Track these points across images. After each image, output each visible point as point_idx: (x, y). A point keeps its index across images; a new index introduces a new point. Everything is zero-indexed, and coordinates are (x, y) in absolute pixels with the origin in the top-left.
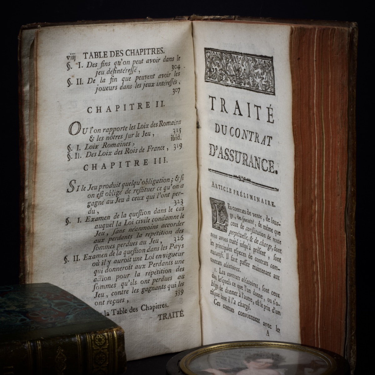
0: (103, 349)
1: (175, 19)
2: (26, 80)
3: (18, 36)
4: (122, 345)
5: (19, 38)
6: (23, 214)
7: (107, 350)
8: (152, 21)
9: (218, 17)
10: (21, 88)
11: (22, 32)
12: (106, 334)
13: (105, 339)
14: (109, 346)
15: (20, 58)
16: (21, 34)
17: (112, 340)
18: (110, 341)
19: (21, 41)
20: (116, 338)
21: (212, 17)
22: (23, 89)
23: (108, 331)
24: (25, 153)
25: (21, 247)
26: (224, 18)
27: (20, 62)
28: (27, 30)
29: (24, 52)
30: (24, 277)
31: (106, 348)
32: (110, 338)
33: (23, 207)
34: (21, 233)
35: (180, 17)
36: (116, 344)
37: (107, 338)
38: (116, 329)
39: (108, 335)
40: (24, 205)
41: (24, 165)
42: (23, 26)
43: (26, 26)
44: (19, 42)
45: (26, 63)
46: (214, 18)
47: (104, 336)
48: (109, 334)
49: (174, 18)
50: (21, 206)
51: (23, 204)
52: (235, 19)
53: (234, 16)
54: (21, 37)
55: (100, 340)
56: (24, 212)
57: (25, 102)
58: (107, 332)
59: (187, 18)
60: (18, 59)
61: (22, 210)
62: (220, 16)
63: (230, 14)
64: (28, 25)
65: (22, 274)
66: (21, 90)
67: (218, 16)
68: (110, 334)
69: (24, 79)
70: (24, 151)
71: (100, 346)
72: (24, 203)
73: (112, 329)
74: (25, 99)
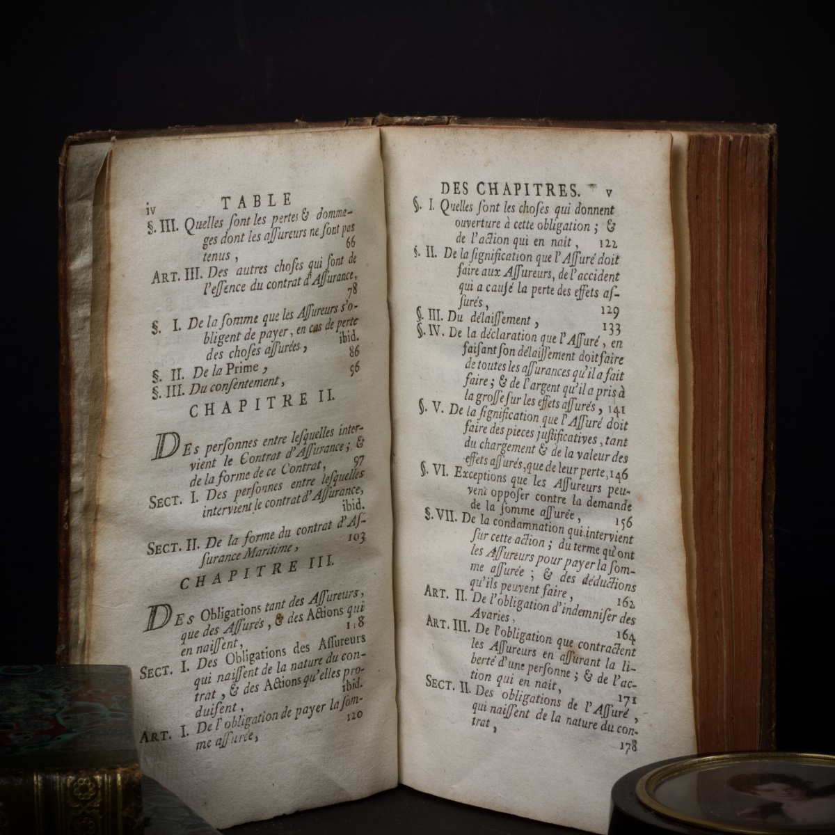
0: (90, 808)
1: (349, 123)
2: (75, 248)
3: (60, 158)
4: (133, 804)
5: (62, 161)
6: (66, 524)
7: (98, 811)
8: (306, 127)
9: (419, 118)
10: (65, 265)
11: (68, 149)
12: (98, 777)
13: (96, 789)
14: (102, 803)
15: (63, 203)
16: (67, 153)
17: (110, 791)
18: (106, 794)
19: (65, 168)
20: (120, 789)
21: (407, 119)
22: (69, 265)
23: (104, 772)
24: (72, 397)
25: (62, 591)
26: (430, 121)
27: (64, 210)
28: (78, 146)
29: (71, 190)
30: (67, 653)
31: (97, 808)
32: (106, 786)
33: (66, 508)
34: (62, 562)
35: (357, 118)
36: (120, 801)
37: (99, 787)
38: (125, 769)
39: (103, 780)
40: (69, 504)
41: (69, 424)
42: (70, 137)
43: (76, 137)
44: (61, 170)
45: (74, 212)
46: (411, 120)
47: (94, 781)
48: (106, 779)
49: (347, 121)
50: (64, 508)
51: (67, 502)
52: (448, 123)
53: (446, 117)
54: (66, 160)
55: (84, 789)
56: (68, 518)
57: (73, 293)
58: (102, 774)
59: (370, 121)
60: (60, 206)
61: (65, 515)
62: (421, 116)
63: (439, 113)
64: (79, 136)
65: (63, 647)
66: (66, 268)
67: (418, 116)
68: (108, 779)
69: (71, 246)
70: (71, 394)
71: (84, 802)
72: (69, 500)
73: (115, 768)
74: (73, 287)
